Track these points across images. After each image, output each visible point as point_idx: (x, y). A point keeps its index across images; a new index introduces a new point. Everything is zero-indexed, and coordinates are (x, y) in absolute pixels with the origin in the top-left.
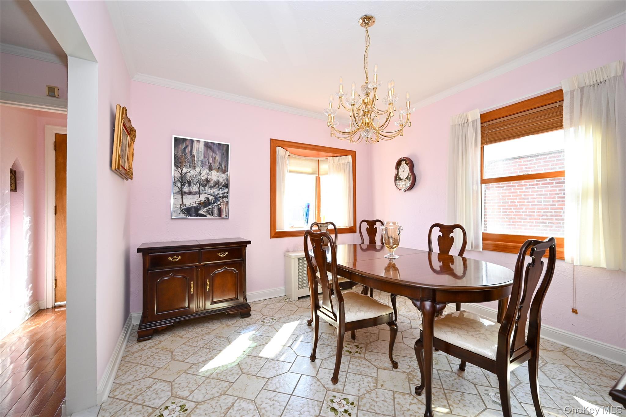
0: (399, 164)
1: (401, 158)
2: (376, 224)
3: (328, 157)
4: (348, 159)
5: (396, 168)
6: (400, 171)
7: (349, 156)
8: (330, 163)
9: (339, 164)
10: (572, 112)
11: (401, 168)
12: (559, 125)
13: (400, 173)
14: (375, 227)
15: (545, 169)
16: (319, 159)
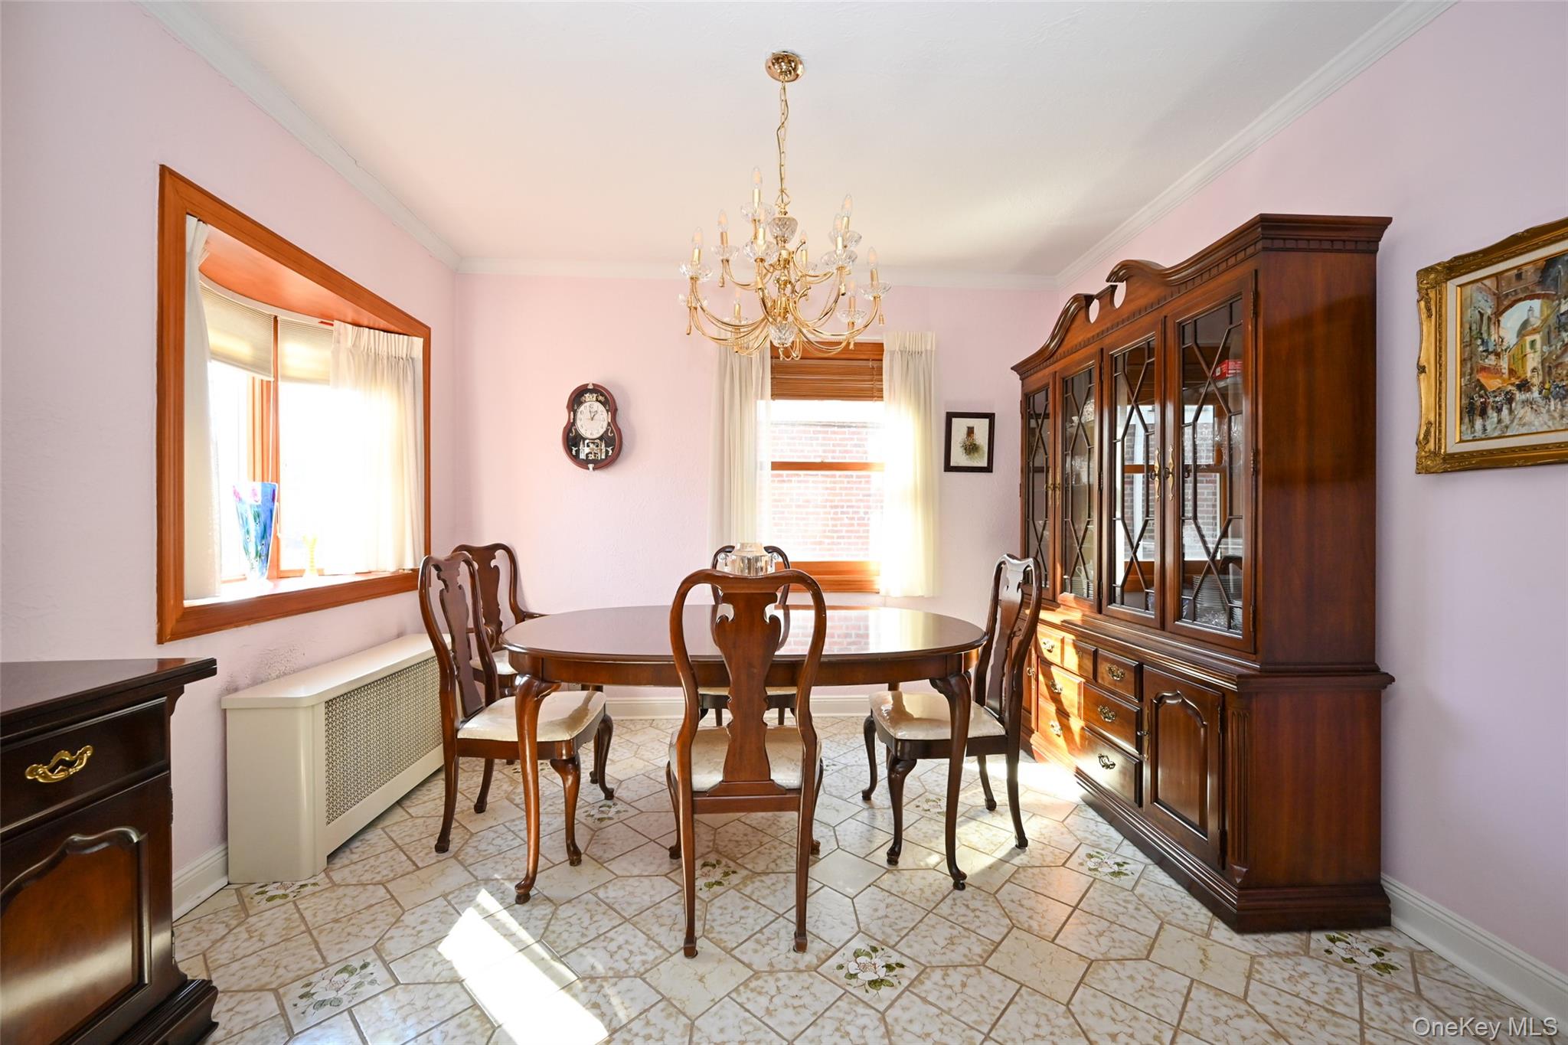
0: (576, 399)
1: (588, 385)
2: (494, 558)
3: (336, 323)
4: (410, 347)
5: (568, 407)
6: (579, 415)
7: (415, 339)
8: (339, 342)
9: (376, 355)
10: (891, 380)
11: (584, 411)
12: (875, 394)
13: (579, 423)
14: (493, 563)
15: (799, 457)
16: (283, 316)
